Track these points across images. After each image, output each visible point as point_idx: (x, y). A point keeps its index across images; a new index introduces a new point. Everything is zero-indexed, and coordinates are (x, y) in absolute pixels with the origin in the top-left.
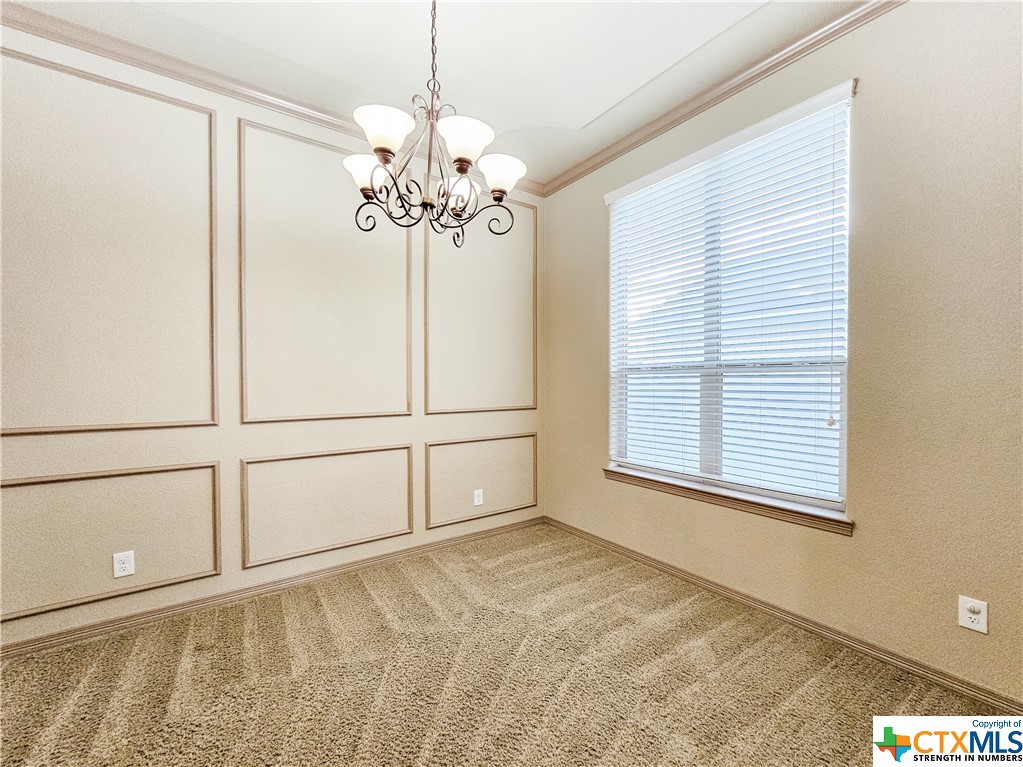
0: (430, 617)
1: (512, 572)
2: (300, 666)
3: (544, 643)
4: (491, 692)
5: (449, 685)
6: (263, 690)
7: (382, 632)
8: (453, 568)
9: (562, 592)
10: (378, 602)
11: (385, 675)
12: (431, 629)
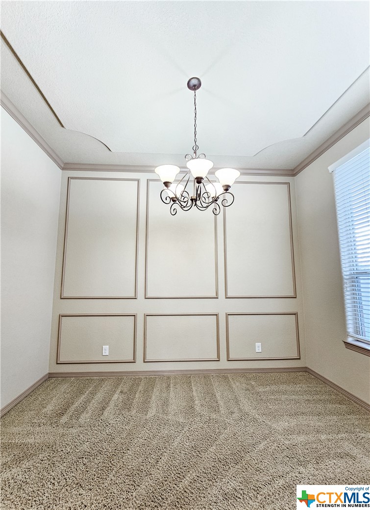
0: (216, 410)
1: (273, 397)
2: (152, 413)
3: (277, 448)
4: (232, 464)
5: (211, 450)
6: (134, 418)
7: (190, 410)
8: (238, 386)
9: (303, 420)
10: (194, 394)
11: (183, 431)
12: (214, 416)
